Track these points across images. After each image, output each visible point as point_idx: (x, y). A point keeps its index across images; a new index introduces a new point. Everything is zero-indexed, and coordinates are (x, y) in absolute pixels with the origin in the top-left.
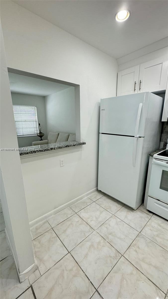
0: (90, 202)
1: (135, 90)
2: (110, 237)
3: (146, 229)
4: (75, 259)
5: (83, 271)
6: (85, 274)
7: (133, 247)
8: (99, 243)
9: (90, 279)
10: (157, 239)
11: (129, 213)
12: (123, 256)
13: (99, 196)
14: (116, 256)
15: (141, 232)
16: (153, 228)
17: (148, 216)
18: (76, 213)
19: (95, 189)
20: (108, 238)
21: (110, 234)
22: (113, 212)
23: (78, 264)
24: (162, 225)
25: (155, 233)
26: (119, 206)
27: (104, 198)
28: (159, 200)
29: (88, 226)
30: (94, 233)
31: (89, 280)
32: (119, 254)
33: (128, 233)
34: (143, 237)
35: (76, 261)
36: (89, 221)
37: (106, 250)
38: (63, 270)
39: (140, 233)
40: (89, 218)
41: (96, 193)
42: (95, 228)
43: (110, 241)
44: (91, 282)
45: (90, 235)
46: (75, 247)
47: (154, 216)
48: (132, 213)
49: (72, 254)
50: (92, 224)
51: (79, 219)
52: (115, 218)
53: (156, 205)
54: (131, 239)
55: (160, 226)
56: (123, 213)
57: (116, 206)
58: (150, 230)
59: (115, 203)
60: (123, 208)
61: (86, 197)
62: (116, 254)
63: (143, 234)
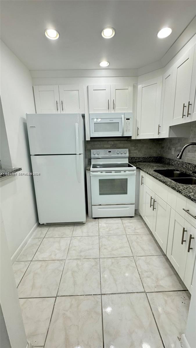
0: (40, 241)
1: (57, 109)
2: (82, 254)
3: (101, 230)
4: (67, 296)
5: (81, 295)
6: (85, 295)
7: (102, 248)
8: (77, 265)
9: (91, 294)
10: (110, 232)
11: (83, 228)
12: (100, 258)
13: (45, 230)
14: (96, 262)
16: (104, 227)
17: (96, 222)
18: (31, 261)
19: (36, 225)
20: (81, 256)
21: (81, 252)
22: (70, 235)
23: (74, 296)
24: (107, 222)
25: (107, 230)
26: (71, 228)
27: (51, 229)
28: (100, 205)
29: (56, 261)
30: (67, 261)
31: (92, 295)
32: (97, 259)
33: (92, 242)
34: (103, 237)
35: (69, 296)
36: (53, 257)
37: (87, 265)
38: (64, 314)
39: (99, 236)
40: (51, 255)
41: (39, 229)
42: (65, 258)
43: (84, 257)
44: (94, 295)
45: (65, 267)
46: (58, 287)
47: (100, 220)
48: (84, 226)
49: (61, 295)
50: (59, 256)
51: (40, 263)
52: (75, 238)
53: (99, 210)
56: (79, 231)
57: (69, 229)
58: (103, 229)
59: (65, 227)
60: (75, 227)
61: (30, 240)
62: (95, 261)
63: (102, 235)
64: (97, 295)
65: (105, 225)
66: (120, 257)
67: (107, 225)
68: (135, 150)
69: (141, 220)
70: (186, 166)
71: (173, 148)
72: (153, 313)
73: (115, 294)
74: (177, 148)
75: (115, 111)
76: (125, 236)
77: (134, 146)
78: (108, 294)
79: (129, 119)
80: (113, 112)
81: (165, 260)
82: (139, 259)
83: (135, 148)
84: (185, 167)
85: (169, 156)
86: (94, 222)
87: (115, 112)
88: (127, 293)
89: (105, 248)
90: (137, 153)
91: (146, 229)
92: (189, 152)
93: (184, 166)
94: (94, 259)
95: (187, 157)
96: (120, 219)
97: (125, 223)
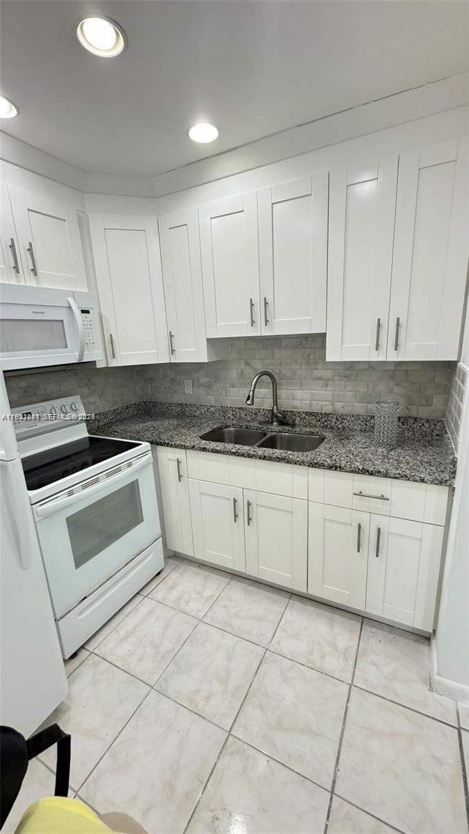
7: (200, 706)
9: (324, 827)
10: (164, 648)
12: (230, 731)
14: (237, 753)
15: (150, 686)
16: (133, 653)
17: (89, 662)
25: (149, 651)
28: (85, 598)
31: (326, 825)
32: (229, 743)
33: (159, 721)
34: (166, 681)
37: (231, 789)
39: (152, 687)
43: (198, 782)
44: (328, 818)
47: (91, 647)
53: (83, 616)
54: (177, 710)
55: (126, 638)
58: (139, 660)
62: (232, 753)
63: (155, 678)
64: (330, 807)
65: (127, 647)
66: (255, 677)
67: (132, 639)
68: (90, 395)
69: (184, 566)
70: (233, 415)
71: (186, 381)
72: (390, 701)
73: (339, 753)
74: (199, 380)
75: (37, 280)
76: (202, 626)
77: (87, 385)
78: (335, 773)
79: (88, 312)
80: (31, 282)
81: (301, 604)
82: (278, 643)
83: (89, 389)
84: (232, 417)
85: (178, 399)
86: (83, 669)
87: (38, 284)
88: (344, 724)
89: (208, 698)
90: (96, 402)
91: (213, 576)
92: (233, 386)
93: (229, 415)
94: (224, 751)
95: (230, 396)
96: (139, 598)
97: (164, 598)
